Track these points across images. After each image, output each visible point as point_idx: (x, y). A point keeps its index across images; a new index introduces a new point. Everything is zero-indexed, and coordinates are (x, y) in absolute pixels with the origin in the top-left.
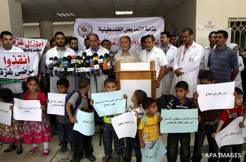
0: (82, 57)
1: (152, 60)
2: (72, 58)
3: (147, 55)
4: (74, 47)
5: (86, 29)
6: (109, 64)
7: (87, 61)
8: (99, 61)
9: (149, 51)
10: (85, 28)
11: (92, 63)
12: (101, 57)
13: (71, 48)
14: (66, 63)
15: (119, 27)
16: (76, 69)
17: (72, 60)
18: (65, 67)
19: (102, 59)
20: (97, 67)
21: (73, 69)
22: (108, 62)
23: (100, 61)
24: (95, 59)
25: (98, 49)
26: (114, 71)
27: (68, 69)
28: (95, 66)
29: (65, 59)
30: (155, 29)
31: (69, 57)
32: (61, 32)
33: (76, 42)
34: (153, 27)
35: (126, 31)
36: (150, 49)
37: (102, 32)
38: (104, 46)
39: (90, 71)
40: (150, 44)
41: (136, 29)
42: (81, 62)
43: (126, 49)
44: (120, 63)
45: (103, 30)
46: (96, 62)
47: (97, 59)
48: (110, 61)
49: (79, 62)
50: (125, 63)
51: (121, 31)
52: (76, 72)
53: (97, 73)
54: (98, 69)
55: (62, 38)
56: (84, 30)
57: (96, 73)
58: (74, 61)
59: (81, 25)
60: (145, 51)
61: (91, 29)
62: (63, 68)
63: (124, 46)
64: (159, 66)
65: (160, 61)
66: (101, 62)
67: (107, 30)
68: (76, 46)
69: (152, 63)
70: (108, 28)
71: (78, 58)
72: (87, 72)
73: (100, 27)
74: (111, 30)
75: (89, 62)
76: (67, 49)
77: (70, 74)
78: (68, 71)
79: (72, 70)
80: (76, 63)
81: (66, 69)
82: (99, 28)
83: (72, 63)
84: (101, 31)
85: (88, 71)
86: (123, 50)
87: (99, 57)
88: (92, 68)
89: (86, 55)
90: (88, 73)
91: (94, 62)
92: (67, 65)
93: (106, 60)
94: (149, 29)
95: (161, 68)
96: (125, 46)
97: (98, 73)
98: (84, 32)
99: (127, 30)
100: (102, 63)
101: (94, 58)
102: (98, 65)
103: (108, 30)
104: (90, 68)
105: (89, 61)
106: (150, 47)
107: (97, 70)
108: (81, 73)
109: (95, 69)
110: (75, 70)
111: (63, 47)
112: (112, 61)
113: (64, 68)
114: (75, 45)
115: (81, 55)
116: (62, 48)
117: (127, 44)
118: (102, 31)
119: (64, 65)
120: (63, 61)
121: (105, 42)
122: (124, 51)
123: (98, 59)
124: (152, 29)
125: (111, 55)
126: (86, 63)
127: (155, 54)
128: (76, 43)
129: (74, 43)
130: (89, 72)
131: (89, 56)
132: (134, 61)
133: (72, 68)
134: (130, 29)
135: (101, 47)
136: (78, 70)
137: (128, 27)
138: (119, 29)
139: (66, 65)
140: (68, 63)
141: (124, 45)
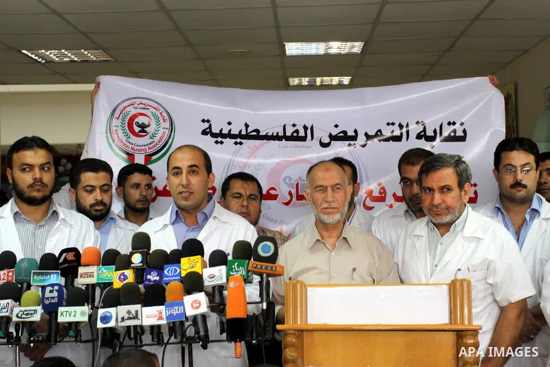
0: (132, 254)
1: (460, 276)
2: (83, 260)
3: (432, 247)
4: (92, 206)
5: (143, 127)
6: (253, 291)
7: (153, 277)
8: (205, 276)
9: (444, 228)
10: (141, 120)
11: (173, 287)
12: (218, 258)
13: (81, 209)
14: (52, 285)
15: (294, 125)
16: (101, 312)
17: (81, 270)
18: (47, 302)
19: (223, 268)
20: (197, 304)
21: (83, 313)
22: (247, 281)
23: (212, 277)
24: (188, 265)
25: (206, 218)
26: (279, 327)
27: (61, 309)
28: (188, 299)
29: (49, 262)
30: (460, 133)
31: (71, 256)
32: (39, 138)
33: (102, 182)
34: (454, 123)
35: (326, 140)
36: (447, 219)
37: (217, 142)
38: (234, 203)
39: (164, 322)
40: (451, 198)
41: (372, 133)
42: (126, 278)
43: (337, 217)
44: (304, 287)
45: (221, 135)
46: (193, 283)
47: (198, 269)
48: (256, 279)
49: (116, 278)
50: (330, 285)
51: (304, 139)
52: (100, 325)
53: (197, 332)
54: (204, 317)
55: (42, 167)
56: (137, 129)
57: (190, 332)
58: (90, 275)
59: (121, 107)
60: (421, 227)
61: (167, 125)
62: (40, 309)
63: (326, 205)
64: (490, 299)
65: (498, 279)
66: (216, 282)
67: (240, 136)
68: (102, 203)
69: (458, 291)
70: (247, 126)
71: (112, 258)
72: (152, 327)
73: (208, 121)
74: (257, 136)
75: (161, 278)
76: (61, 216)
77: (72, 333)
78: (61, 319)
79: (79, 318)
80: (98, 284)
81: (51, 311)
82: (206, 125)
83: (80, 282)
84: (214, 135)
85: (154, 322)
86: (320, 224)
87: (207, 257)
88: (176, 311)
89: (149, 248)
90: (155, 330)
91: (182, 280)
92: (60, 292)
93: (242, 271)
94: (435, 131)
95: (503, 310)
96: (333, 205)
97: (202, 333)
98: (134, 139)
99: (333, 138)
100: (221, 288)
101: (184, 260)
102: (201, 297)
103: (244, 133)
104: (162, 308)
105: (161, 275)
106: (448, 209)
107: (195, 317)
108: (122, 332)
109: (190, 312)
110: (92, 318)
111: (44, 207)
112: (269, 275)
113: (45, 307)
114: (97, 195)
115: (125, 248)
116: (38, 211)
117: (339, 196)
118: (219, 139)
119: (43, 292)
120: (38, 274)
121: (238, 186)
122: (327, 230)
123: (204, 266)
124: (445, 134)
125: (265, 250)
126: (145, 287)
127: (473, 245)
128: (101, 187)
129: (93, 188)
130: (159, 327)
131: (161, 253)
132: (369, 279)
133: (79, 309)
134: (345, 132)
135: (219, 210)
136: (105, 319)
137: (336, 126)
138: (297, 131)
139: (55, 294)
140: (62, 281)
141: (330, 199)
